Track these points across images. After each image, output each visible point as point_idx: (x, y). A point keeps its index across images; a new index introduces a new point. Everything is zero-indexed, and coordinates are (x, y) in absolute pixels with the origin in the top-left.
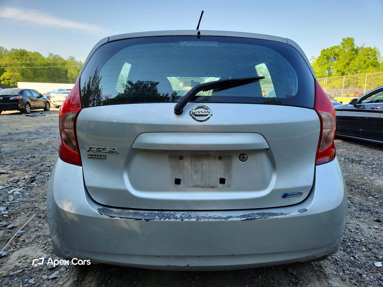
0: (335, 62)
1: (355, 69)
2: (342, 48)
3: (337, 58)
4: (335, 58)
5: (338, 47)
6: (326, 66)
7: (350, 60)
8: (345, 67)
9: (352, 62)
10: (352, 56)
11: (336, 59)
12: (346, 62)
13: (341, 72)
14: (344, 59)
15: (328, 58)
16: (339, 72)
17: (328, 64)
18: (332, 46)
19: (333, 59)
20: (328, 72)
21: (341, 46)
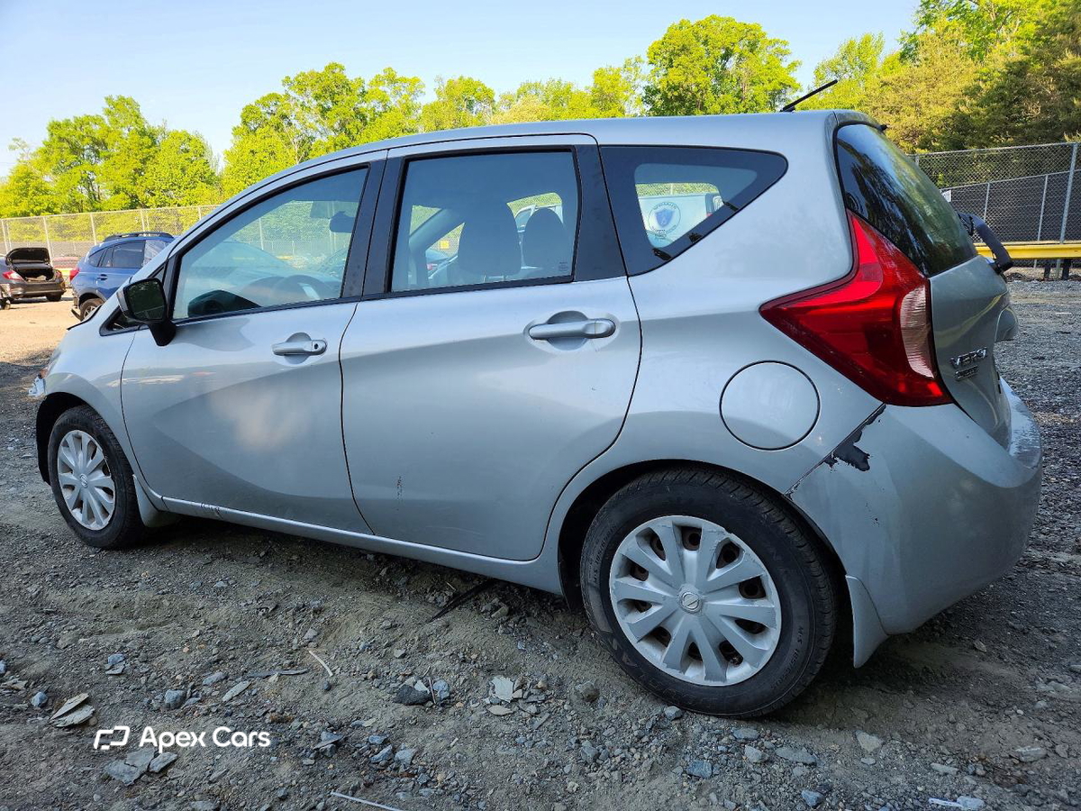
0: (101, 164)
1: (164, 187)
2: (111, 124)
3: (103, 153)
4: (97, 152)
5: (97, 121)
6: (77, 173)
7: (144, 161)
8: (135, 179)
9: (150, 165)
10: (145, 150)
11: (102, 155)
12: (135, 166)
13: (126, 194)
14: (124, 156)
15: (75, 150)
16: (122, 194)
17: (79, 167)
18: (80, 115)
19: (93, 154)
20: (85, 191)
21: (105, 117)
